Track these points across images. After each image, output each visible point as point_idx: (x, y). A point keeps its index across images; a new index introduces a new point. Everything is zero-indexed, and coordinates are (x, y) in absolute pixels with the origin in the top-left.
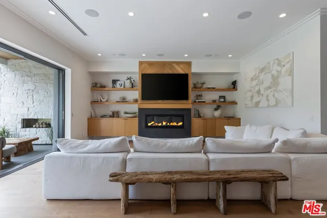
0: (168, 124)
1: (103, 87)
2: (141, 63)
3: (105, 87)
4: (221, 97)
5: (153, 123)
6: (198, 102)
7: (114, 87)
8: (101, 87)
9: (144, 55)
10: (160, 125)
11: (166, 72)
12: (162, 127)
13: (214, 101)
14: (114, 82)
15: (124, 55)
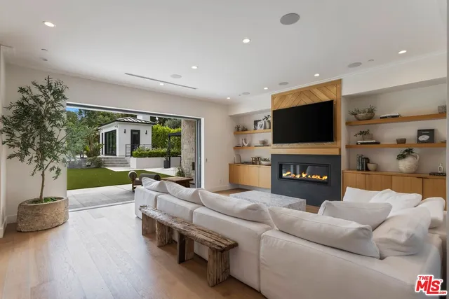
0: (309, 176)
1: (245, 129)
2: (273, 97)
3: (246, 130)
4: (420, 132)
5: (289, 173)
6: (361, 144)
7: (255, 129)
8: (243, 131)
9: (266, 88)
10: (298, 176)
11: (303, 103)
12: (301, 180)
13: (402, 142)
14: (256, 123)
15: (248, 93)
